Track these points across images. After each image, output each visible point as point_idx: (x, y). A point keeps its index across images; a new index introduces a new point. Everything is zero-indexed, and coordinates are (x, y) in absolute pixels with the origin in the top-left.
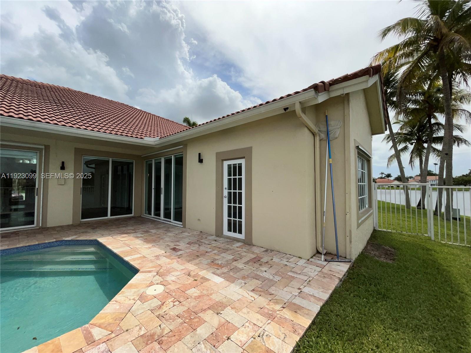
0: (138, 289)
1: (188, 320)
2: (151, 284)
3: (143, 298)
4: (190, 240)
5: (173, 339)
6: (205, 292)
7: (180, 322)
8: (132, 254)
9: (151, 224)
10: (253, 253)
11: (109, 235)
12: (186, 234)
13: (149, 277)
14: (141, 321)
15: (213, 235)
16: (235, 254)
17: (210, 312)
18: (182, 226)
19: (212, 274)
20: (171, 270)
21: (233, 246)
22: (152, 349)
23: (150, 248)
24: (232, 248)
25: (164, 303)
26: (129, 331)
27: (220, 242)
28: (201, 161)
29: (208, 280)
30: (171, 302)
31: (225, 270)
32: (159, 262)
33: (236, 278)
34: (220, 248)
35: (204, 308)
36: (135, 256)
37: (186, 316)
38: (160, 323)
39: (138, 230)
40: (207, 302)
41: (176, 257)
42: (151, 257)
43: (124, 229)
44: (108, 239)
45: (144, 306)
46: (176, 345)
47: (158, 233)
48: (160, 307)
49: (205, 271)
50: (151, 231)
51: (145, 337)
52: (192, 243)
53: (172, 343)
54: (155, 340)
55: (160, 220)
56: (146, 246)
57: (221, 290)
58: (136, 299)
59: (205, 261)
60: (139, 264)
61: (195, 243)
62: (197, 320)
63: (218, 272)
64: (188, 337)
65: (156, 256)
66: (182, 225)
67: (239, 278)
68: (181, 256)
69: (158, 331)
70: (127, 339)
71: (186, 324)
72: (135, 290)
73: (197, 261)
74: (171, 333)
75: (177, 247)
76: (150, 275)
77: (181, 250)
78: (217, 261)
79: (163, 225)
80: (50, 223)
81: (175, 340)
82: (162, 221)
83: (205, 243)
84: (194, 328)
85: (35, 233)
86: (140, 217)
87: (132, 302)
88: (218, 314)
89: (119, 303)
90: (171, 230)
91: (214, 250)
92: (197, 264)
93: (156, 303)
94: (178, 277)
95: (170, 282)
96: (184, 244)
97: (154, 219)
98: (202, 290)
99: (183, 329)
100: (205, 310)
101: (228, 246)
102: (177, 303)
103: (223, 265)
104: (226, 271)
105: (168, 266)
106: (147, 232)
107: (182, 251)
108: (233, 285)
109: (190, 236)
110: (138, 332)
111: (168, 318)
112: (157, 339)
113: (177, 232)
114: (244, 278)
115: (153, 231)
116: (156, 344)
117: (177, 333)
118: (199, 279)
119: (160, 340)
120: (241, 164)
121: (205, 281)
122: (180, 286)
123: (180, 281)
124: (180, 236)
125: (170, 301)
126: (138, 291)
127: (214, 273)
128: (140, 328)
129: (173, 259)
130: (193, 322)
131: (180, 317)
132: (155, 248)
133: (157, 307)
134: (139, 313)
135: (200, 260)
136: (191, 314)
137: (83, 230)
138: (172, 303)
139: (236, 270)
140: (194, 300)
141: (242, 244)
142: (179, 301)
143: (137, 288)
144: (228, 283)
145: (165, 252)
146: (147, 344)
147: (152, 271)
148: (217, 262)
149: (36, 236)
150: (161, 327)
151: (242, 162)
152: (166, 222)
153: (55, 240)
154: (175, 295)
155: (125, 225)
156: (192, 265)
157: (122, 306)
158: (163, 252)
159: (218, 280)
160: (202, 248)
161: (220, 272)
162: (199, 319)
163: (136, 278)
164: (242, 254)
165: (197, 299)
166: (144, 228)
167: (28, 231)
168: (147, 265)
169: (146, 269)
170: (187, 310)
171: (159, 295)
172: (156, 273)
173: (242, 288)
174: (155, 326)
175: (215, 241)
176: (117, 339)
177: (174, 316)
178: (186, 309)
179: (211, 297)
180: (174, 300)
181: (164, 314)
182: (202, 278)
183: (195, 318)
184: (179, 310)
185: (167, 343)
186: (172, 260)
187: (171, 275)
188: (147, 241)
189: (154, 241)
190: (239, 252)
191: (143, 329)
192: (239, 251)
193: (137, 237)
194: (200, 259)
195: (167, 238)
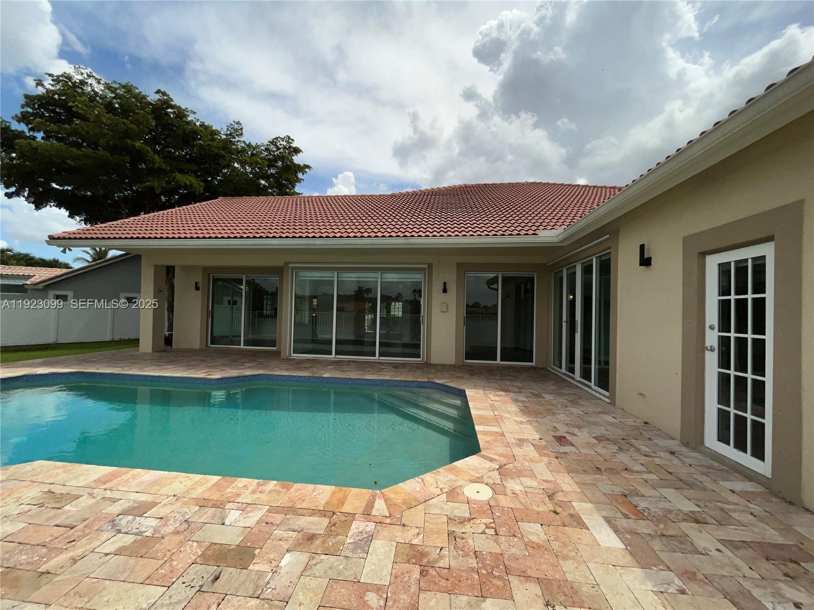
0: (457, 478)
1: (485, 572)
2: (478, 480)
3: (453, 494)
4: (606, 433)
5: (443, 583)
6: (555, 545)
7: (470, 565)
8: (490, 424)
9: (553, 384)
10: (787, 529)
11: (484, 388)
12: (609, 418)
13: (485, 467)
14: (426, 524)
15: (673, 439)
16: (708, 504)
17: (535, 589)
18: (608, 400)
19: (602, 521)
20: (526, 473)
21: (721, 483)
22: (407, 573)
23: (521, 423)
24: (709, 485)
25: (473, 519)
26: (406, 528)
27: (685, 460)
28: (646, 262)
29: (581, 525)
30: (485, 524)
31: (644, 527)
32: (517, 451)
33: (663, 562)
34: (671, 473)
35: (529, 573)
36: (492, 427)
37: (488, 562)
38: (446, 544)
39: (527, 389)
40: (544, 567)
41: (553, 455)
42: (510, 438)
43: (508, 383)
44: (478, 393)
45: (445, 507)
46: (439, 595)
47: (554, 402)
48: (463, 521)
49: (589, 506)
50: (544, 395)
51: (414, 551)
52: (608, 440)
53: (437, 588)
54: (421, 564)
55: (572, 381)
56: (517, 419)
57: (595, 563)
58: (444, 491)
59: (606, 484)
60: (487, 442)
61: (614, 442)
62: (499, 583)
63: (623, 523)
64: (465, 598)
65: (520, 440)
66: (608, 398)
67: (672, 568)
68: (563, 455)
69: (434, 554)
70: (396, 537)
71: (477, 577)
72: (453, 477)
73: (589, 478)
74: (446, 571)
75: (569, 437)
76: (488, 465)
77: (573, 445)
78: (637, 498)
79: (572, 391)
80: (434, 360)
81: (444, 587)
82: (576, 383)
83: (638, 450)
84: (485, 594)
85: (417, 368)
86: (545, 369)
87: (438, 491)
88: (547, 605)
89: (424, 484)
90: (582, 403)
91: (650, 472)
92: (584, 484)
93: (462, 511)
94: (527, 490)
95: (508, 492)
96: (587, 435)
97: (564, 376)
98: (552, 538)
99: (467, 579)
100: (528, 578)
101: (703, 478)
102: (492, 532)
103: (649, 514)
104: (646, 531)
105: (527, 464)
106: (538, 396)
107: (572, 448)
108: (638, 572)
109: (612, 424)
110: (412, 537)
111: (460, 546)
112: (424, 565)
113: (590, 410)
114: (689, 575)
115: (548, 397)
116: (417, 569)
117: (453, 579)
118: (564, 514)
119: (426, 568)
120: (764, 257)
121: (575, 524)
122: (519, 507)
123: (524, 498)
124: (590, 419)
125: (483, 521)
126: (457, 480)
127: (608, 520)
128: (418, 534)
129: (545, 455)
130: (492, 582)
131: (476, 558)
132: (529, 427)
133: (460, 518)
134: (432, 512)
135: (595, 479)
136: (498, 567)
137: (460, 375)
138: (484, 526)
139: (683, 543)
140: (523, 547)
141: (760, 489)
142: (496, 531)
143: (457, 476)
144: (628, 559)
145: (540, 439)
146: (408, 562)
147: (496, 460)
148: (636, 500)
149: (417, 371)
150: (441, 551)
151: (767, 251)
152: (582, 387)
153: (426, 380)
154: (499, 517)
155: (513, 379)
156: (571, 482)
157: (423, 491)
158: (537, 437)
159: (608, 539)
160: (623, 458)
161: (625, 525)
162: (505, 585)
163: (467, 461)
164: (734, 515)
165: (528, 548)
166: (536, 388)
167: (413, 365)
168: (495, 448)
169: (490, 454)
170: (498, 554)
171: (476, 502)
172: (498, 467)
173: (661, 596)
174: (435, 545)
175: (672, 453)
176: (388, 528)
177: (470, 549)
178: (498, 552)
179: (561, 562)
180: (491, 523)
181: (460, 535)
182: (572, 516)
183: (499, 578)
184: (485, 545)
185: (430, 582)
186: (541, 456)
187: (518, 481)
188: (526, 411)
189: (536, 414)
190: (727, 506)
191: (420, 538)
192: (728, 503)
193: (516, 401)
194: (599, 476)
195: (563, 415)
